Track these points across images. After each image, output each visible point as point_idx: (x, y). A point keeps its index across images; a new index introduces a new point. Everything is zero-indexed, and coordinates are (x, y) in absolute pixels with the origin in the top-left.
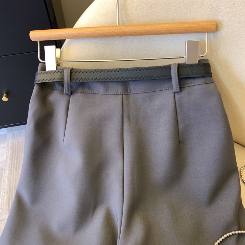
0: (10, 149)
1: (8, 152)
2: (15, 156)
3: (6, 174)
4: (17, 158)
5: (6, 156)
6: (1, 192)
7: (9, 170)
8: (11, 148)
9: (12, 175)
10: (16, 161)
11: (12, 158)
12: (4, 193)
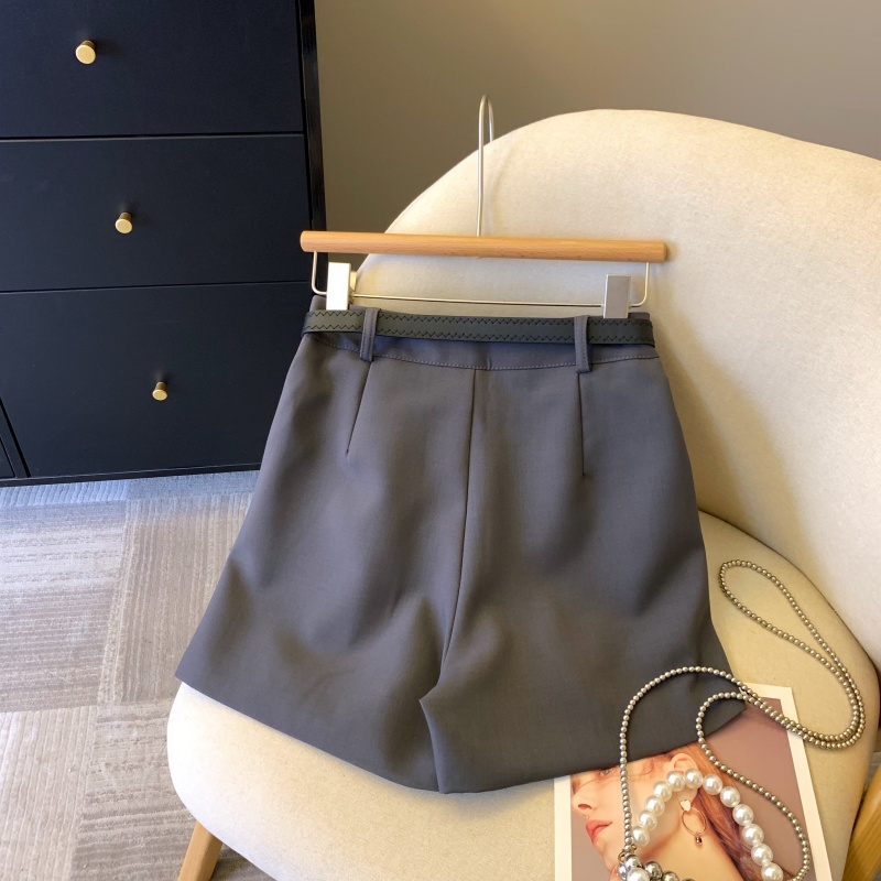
0: (135, 542)
1: (129, 550)
2: (147, 560)
3: (120, 606)
4: (152, 569)
5: (123, 559)
6: (106, 649)
7: (129, 595)
8: (136, 539)
9: (136, 609)
10: (149, 572)
11: (139, 564)
12: (114, 651)
